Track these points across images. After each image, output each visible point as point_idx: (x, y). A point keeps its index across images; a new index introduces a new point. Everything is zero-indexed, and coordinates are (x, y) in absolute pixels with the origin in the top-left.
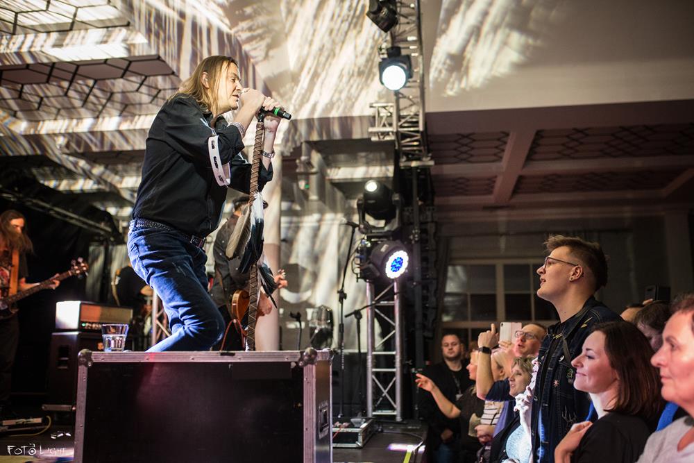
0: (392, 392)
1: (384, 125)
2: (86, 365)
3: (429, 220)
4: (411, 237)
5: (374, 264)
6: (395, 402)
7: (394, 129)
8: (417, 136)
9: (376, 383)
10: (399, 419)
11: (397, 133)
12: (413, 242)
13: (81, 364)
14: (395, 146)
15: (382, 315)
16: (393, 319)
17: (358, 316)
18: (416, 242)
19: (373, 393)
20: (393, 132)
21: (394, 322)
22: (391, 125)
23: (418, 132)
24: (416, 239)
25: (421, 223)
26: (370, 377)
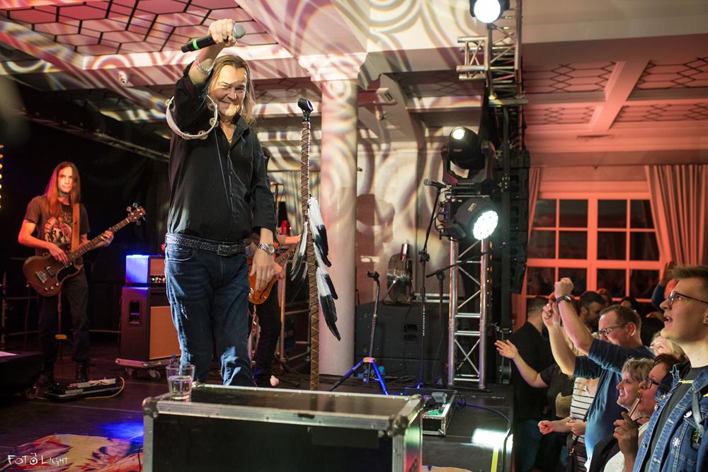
0: (475, 357)
1: (474, 63)
2: (151, 415)
3: (521, 165)
4: (500, 185)
5: (459, 224)
6: (478, 367)
7: (485, 67)
8: (510, 74)
9: (458, 347)
10: (482, 386)
11: (488, 72)
12: (502, 190)
13: (145, 414)
14: (486, 85)
15: (467, 273)
16: (478, 278)
17: (441, 277)
18: (505, 190)
19: (455, 357)
20: (483, 71)
21: (479, 281)
22: (482, 63)
23: (513, 70)
24: (506, 187)
25: (512, 169)
26: (452, 341)
